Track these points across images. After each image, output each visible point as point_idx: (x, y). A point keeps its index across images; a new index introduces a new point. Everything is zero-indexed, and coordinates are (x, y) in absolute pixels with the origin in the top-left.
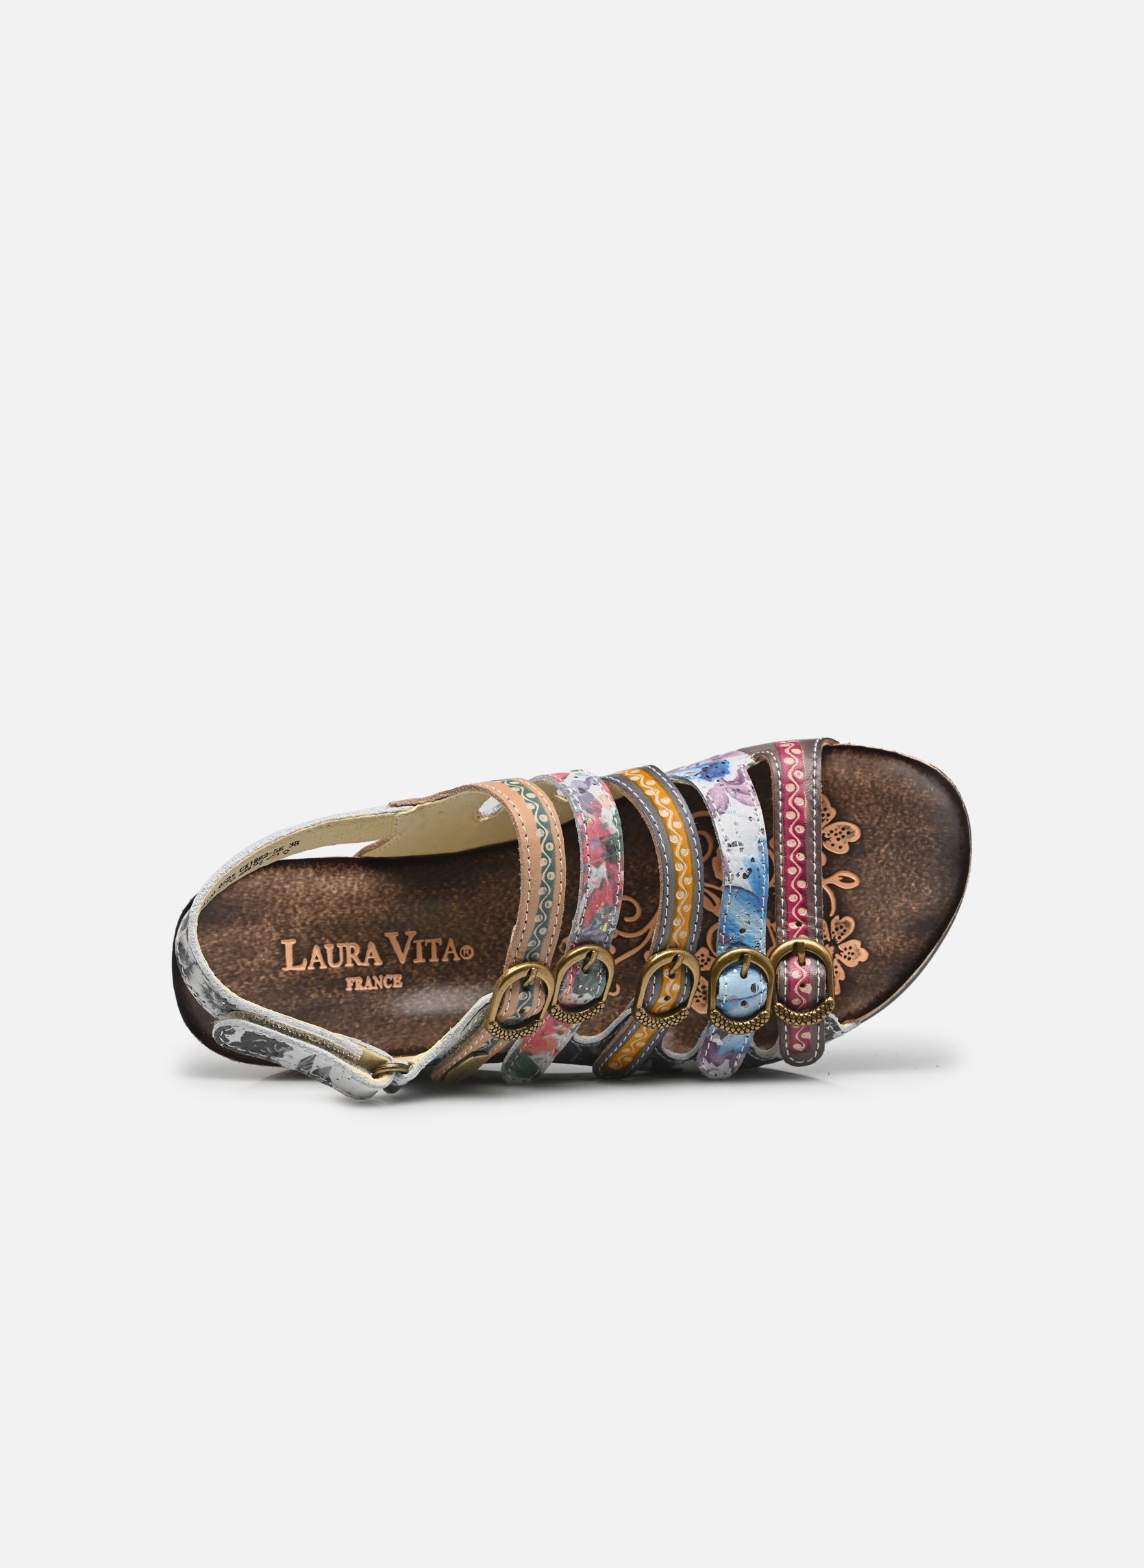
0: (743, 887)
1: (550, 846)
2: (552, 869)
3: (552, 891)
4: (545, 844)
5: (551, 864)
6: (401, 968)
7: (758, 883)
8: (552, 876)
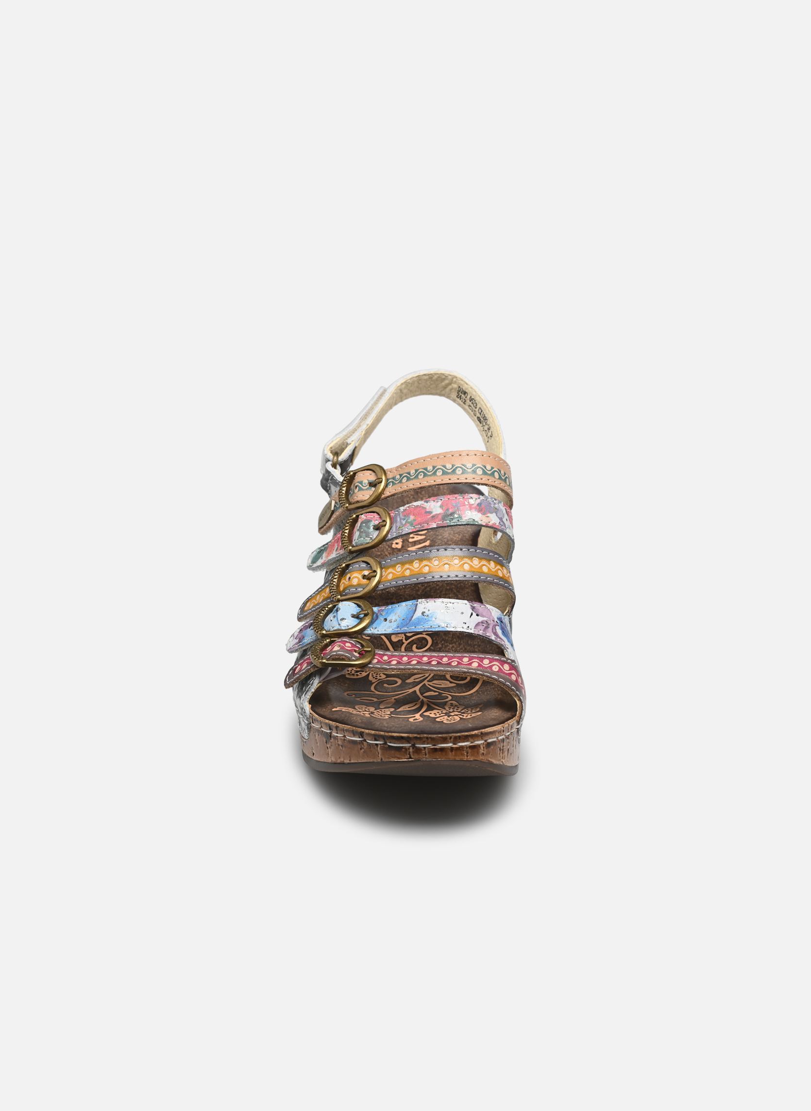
0: (416, 612)
1: (459, 471)
2: (444, 473)
3: (429, 475)
4: (461, 467)
5: (447, 472)
6: (405, 548)
7: (419, 622)
8: (439, 473)
